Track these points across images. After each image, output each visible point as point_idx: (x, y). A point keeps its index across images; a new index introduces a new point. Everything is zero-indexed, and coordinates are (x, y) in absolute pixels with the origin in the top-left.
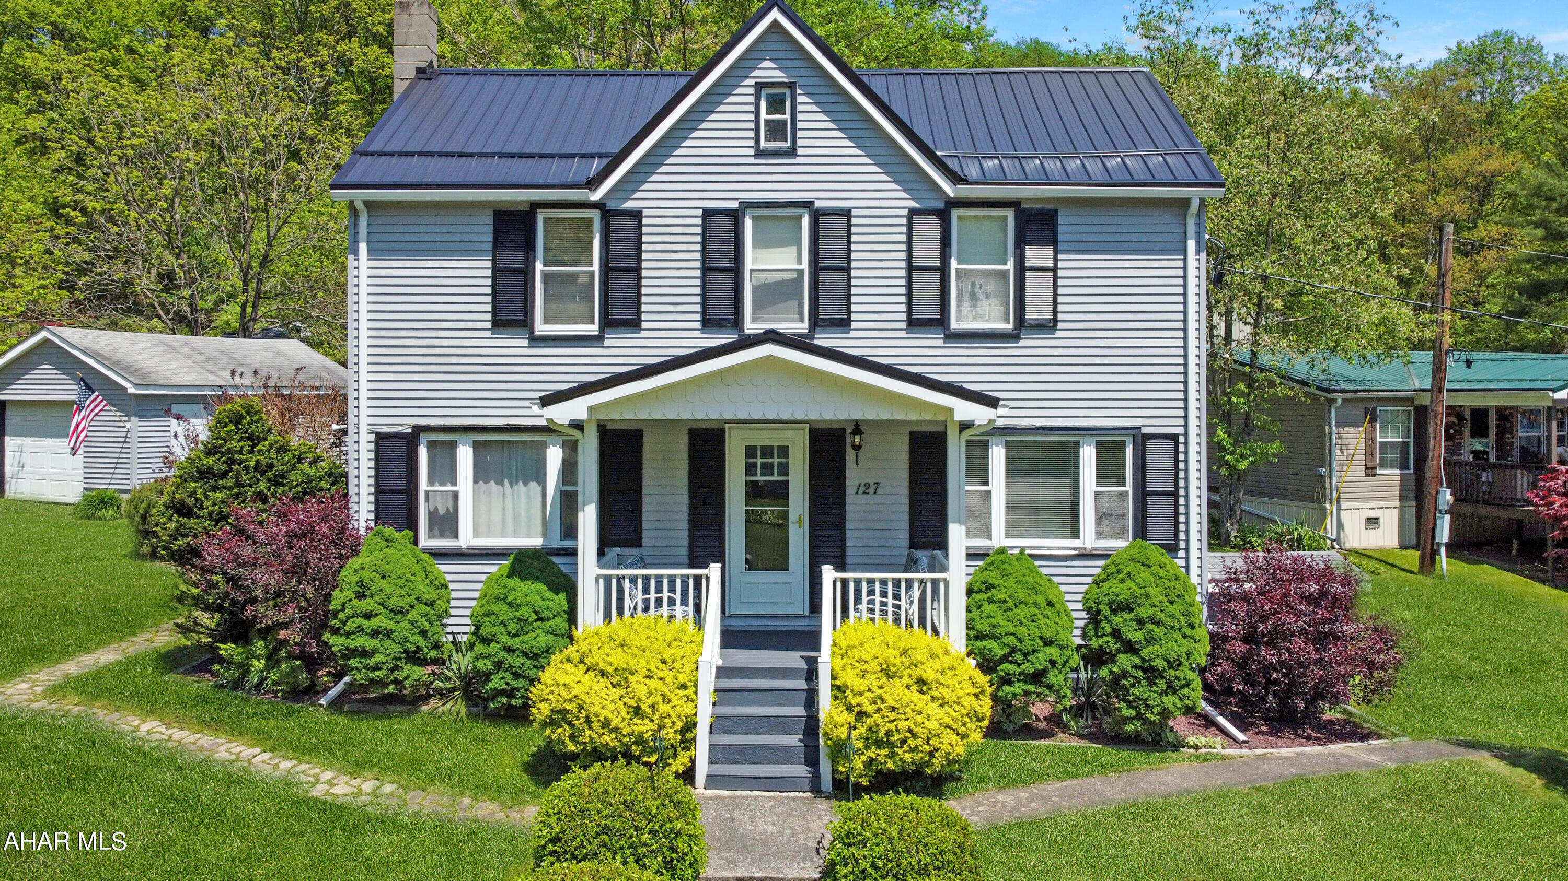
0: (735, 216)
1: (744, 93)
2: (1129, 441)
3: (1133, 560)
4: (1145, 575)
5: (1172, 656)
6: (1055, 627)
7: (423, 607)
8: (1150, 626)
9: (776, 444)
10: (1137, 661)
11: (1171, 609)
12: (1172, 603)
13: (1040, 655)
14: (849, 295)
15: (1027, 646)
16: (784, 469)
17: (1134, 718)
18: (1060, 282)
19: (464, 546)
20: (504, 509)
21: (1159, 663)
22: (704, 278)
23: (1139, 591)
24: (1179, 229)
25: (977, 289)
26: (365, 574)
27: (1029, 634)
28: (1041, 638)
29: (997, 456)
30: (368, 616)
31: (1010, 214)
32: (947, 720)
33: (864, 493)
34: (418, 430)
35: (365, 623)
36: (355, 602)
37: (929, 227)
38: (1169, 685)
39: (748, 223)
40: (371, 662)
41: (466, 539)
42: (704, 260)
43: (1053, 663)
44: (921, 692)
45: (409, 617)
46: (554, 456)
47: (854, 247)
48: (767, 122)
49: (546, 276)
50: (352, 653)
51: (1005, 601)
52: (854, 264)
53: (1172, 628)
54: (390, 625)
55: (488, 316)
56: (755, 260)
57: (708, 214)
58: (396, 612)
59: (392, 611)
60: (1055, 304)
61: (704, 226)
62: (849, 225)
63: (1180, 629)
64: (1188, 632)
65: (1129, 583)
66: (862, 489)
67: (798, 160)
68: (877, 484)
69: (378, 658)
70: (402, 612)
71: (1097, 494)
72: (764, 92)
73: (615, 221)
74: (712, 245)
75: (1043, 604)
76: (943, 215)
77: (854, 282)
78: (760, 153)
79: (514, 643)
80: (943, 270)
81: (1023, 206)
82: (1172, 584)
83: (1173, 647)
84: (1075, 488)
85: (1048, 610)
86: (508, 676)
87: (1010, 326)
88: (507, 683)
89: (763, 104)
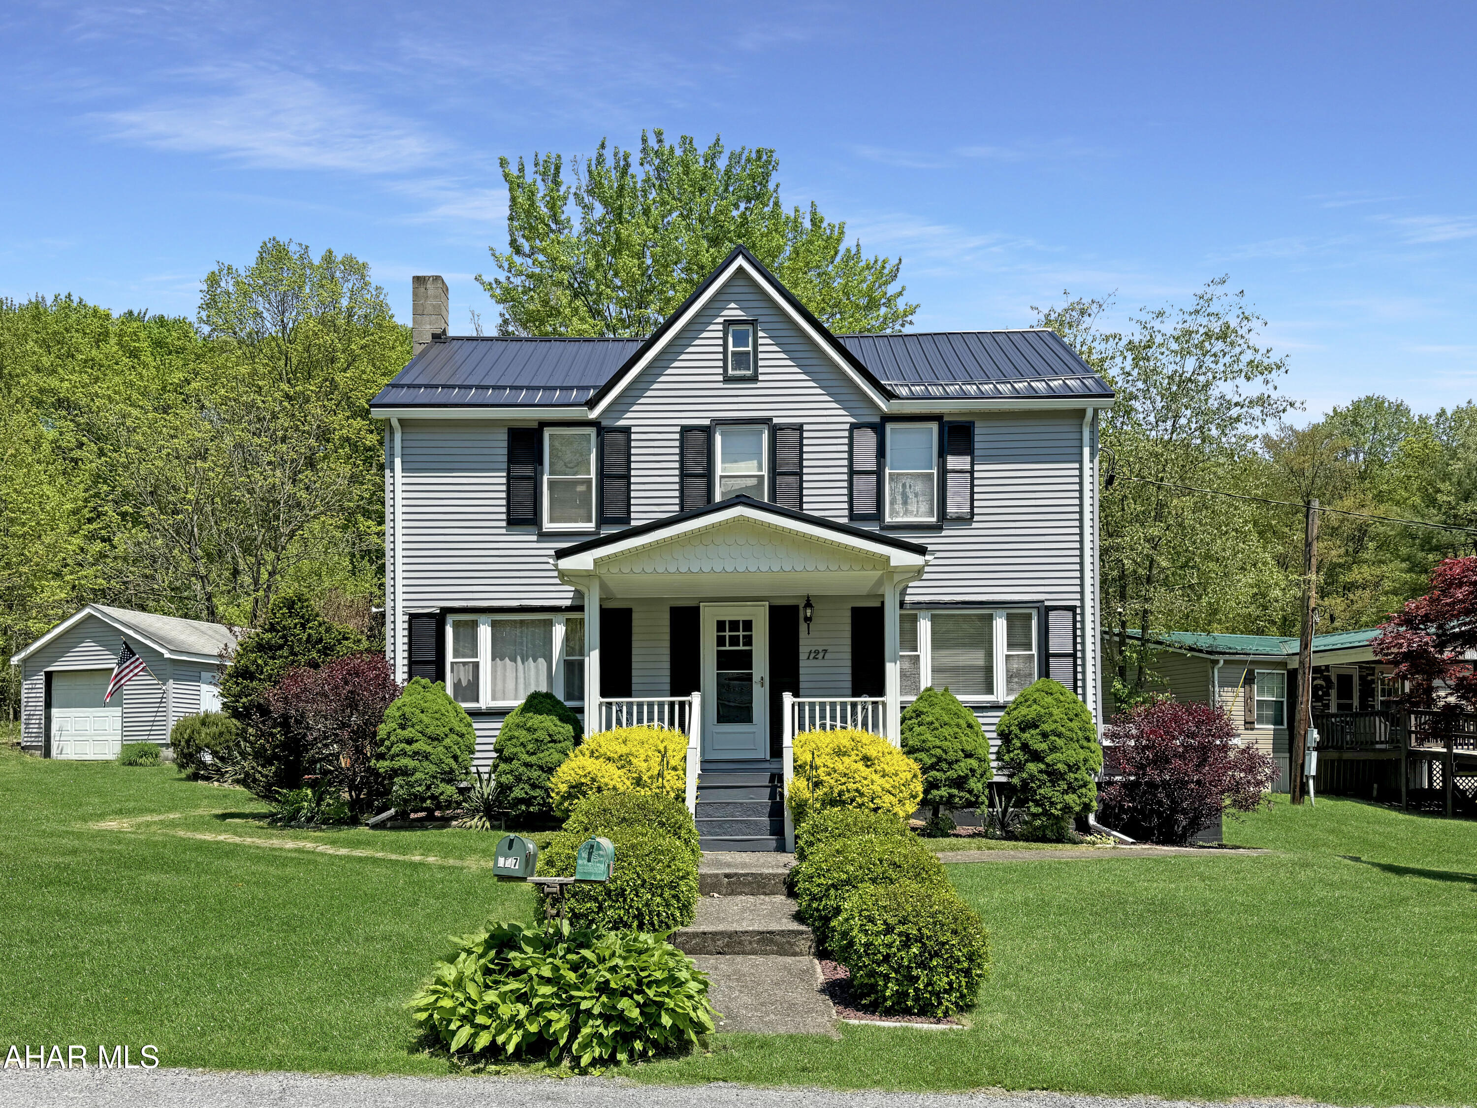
0: (707, 431)
1: (715, 330)
2: (1035, 613)
3: (1038, 690)
4: (1049, 699)
5: (1072, 760)
6: (974, 743)
7: (456, 737)
8: (1053, 738)
9: (741, 618)
10: (1043, 766)
11: (1070, 724)
12: (1071, 720)
13: (962, 764)
14: (801, 496)
15: (951, 756)
16: (748, 641)
17: (1041, 814)
18: (976, 482)
19: (484, 707)
20: (516, 678)
21: (1061, 767)
22: (682, 483)
23: (1043, 711)
24: (1076, 436)
25: (908, 490)
26: (407, 709)
27: (953, 748)
28: (963, 750)
29: (924, 627)
30: (410, 742)
31: (934, 427)
32: (887, 786)
33: (815, 658)
34: (446, 611)
35: (408, 748)
36: (399, 731)
37: (867, 441)
38: (1070, 784)
39: (718, 439)
40: (412, 779)
41: (485, 701)
42: (682, 468)
43: (972, 771)
44: (867, 766)
45: (444, 743)
46: (559, 632)
47: (805, 456)
48: (734, 354)
49: (551, 483)
50: (395, 772)
51: (932, 723)
52: (805, 470)
53: (1072, 739)
54: (429, 749)
55: (504, 517)
56: (723, 470)
57: (685, 430)
58: (433, 739)
59: (429, 737)
60: (972, 500)
61: (682, 440)
62: (802, 438)
63: (1078, 741)
64: (1085, 744)
65: (1035, 707)
66: (812, 655)
67: (759, 385)
68: (825, 651)
69: (418, 775)
70: (438, 739)
71: (1007, 656)
72: (731, 329)
73: (608, 437)
74: (689, 456)
75: (964, 725)
76: (879, 429)
77: (805, 485)
78: (727, 379)
79: (533, 759)
80: (879, 473)
81: (946, 419)
82: (1071, 706)
83: (1073, 754)
84: (989, 655)
85: (968, 731)
86: (527, 787)
87: (934, 519)
88: (526, 793)
89: (730, 340)
